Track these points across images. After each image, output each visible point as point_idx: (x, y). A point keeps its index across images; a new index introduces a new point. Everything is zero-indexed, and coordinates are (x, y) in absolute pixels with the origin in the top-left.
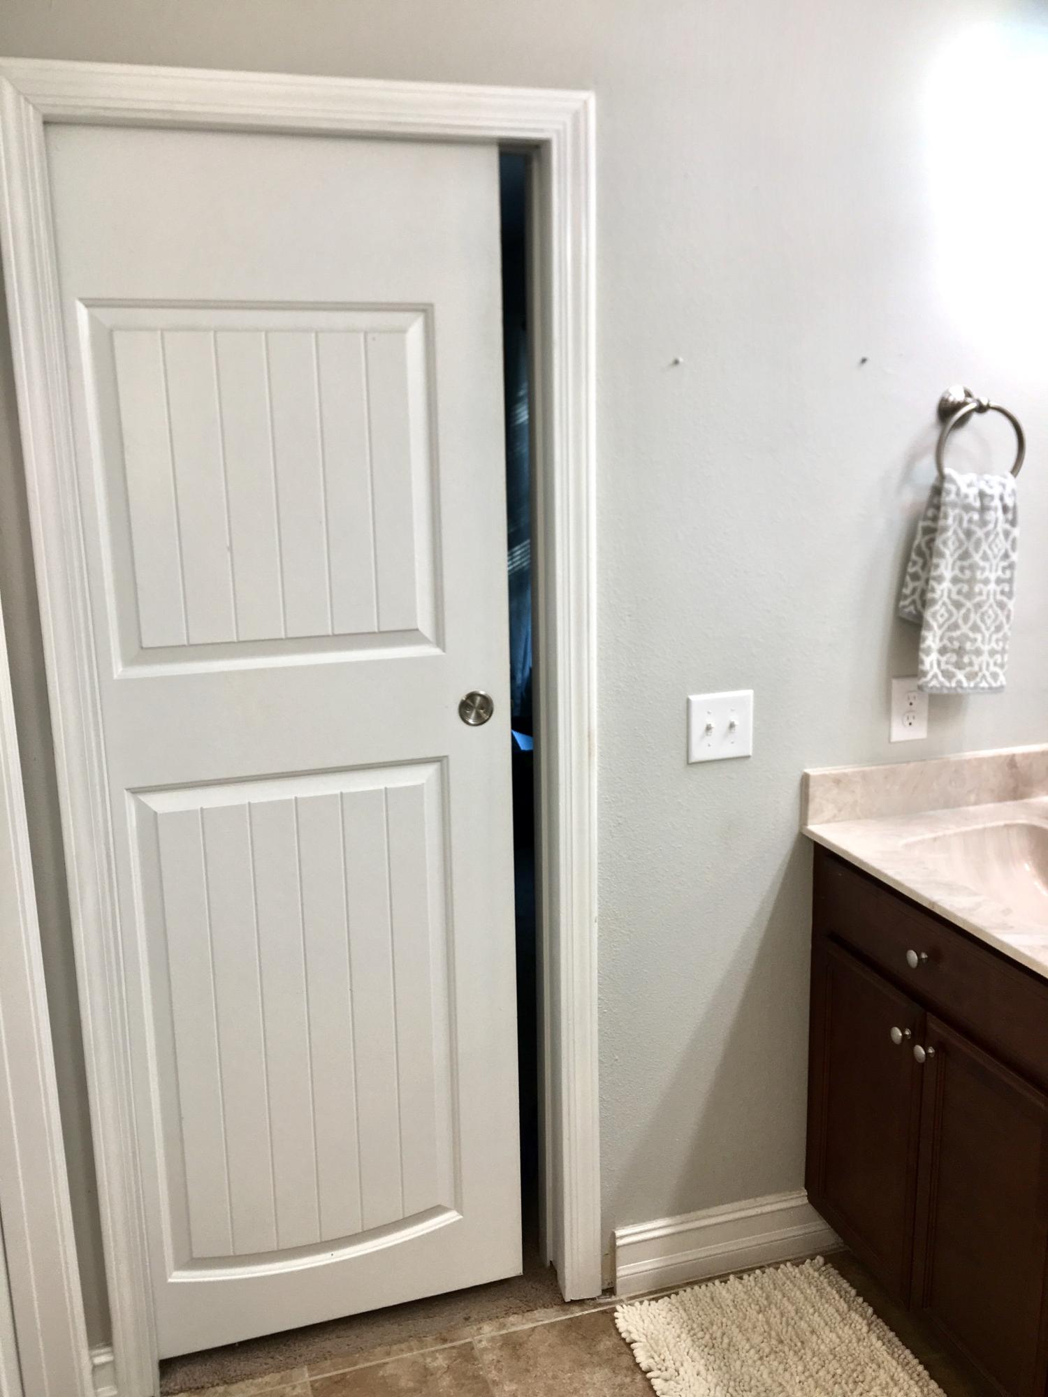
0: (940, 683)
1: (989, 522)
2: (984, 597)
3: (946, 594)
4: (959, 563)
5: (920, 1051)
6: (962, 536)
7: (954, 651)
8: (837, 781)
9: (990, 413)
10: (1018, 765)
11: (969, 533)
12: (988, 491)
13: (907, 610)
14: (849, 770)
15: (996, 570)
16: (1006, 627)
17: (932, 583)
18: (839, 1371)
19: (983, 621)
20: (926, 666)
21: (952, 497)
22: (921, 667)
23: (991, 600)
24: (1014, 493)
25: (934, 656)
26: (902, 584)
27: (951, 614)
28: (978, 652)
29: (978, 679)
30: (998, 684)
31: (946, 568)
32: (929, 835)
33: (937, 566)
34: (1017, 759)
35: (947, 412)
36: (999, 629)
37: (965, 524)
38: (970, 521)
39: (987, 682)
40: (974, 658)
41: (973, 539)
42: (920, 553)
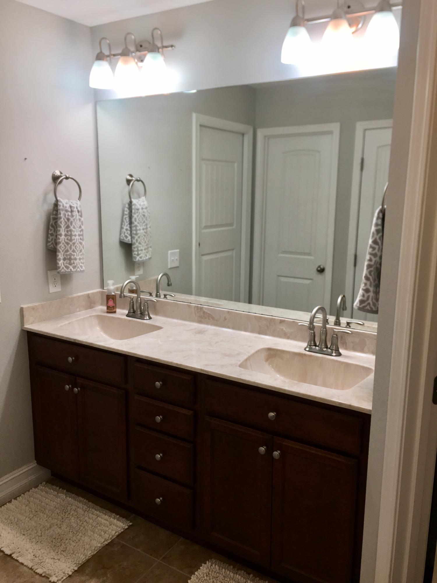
0: (65, 270)
1: (74, 216)
2: (75, 241)
3: (63, 240)
4: (66, 230)
5: (76, 390)
6: (66, 220)
7: (68, 259)
8: (33, 308)
9: (70, 179)
10: (91, 297)
11: (68, 219)
12: (73, 205)
13: (50, 246)
14: (37, 304)
15: (78, 232)
16: (83, 250)
17: (58, 236)
18: (59, 512)
19: (76, 248)
20: (60, 265)
21: (61, 207)
22: (58, 265)
23: (78, 242)
24: (80, 206)
25: (62, 261)
26: (47, 237)
27: (66, 247)
28: (76, 259)
29: (77, 268)
30: (83, 269)
31: (62, 231)
32: (67, 322)
33: (59, 231)
34: (90, 295)
35: (55, 179)
36: (81, 251)
37: (67, 216)
38: (68, 215)
39: (80, 269)
40: (74, 261)
41: (70, 221)
42: (53, 226)
